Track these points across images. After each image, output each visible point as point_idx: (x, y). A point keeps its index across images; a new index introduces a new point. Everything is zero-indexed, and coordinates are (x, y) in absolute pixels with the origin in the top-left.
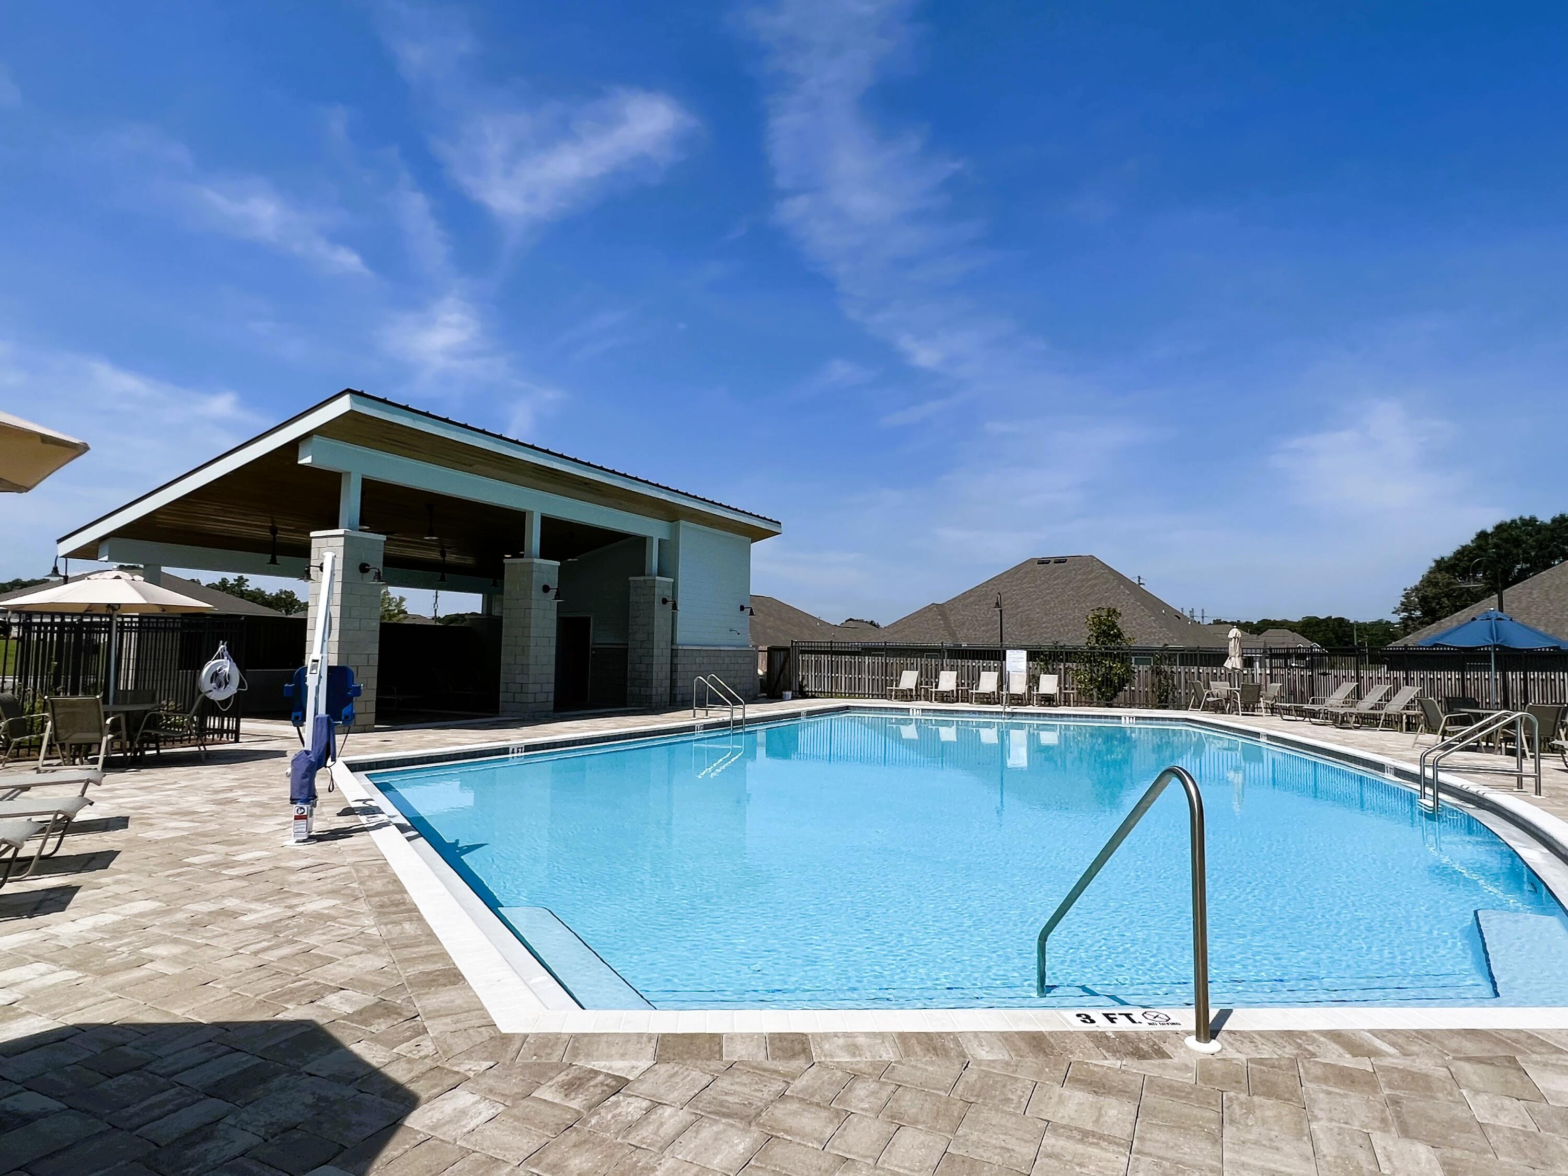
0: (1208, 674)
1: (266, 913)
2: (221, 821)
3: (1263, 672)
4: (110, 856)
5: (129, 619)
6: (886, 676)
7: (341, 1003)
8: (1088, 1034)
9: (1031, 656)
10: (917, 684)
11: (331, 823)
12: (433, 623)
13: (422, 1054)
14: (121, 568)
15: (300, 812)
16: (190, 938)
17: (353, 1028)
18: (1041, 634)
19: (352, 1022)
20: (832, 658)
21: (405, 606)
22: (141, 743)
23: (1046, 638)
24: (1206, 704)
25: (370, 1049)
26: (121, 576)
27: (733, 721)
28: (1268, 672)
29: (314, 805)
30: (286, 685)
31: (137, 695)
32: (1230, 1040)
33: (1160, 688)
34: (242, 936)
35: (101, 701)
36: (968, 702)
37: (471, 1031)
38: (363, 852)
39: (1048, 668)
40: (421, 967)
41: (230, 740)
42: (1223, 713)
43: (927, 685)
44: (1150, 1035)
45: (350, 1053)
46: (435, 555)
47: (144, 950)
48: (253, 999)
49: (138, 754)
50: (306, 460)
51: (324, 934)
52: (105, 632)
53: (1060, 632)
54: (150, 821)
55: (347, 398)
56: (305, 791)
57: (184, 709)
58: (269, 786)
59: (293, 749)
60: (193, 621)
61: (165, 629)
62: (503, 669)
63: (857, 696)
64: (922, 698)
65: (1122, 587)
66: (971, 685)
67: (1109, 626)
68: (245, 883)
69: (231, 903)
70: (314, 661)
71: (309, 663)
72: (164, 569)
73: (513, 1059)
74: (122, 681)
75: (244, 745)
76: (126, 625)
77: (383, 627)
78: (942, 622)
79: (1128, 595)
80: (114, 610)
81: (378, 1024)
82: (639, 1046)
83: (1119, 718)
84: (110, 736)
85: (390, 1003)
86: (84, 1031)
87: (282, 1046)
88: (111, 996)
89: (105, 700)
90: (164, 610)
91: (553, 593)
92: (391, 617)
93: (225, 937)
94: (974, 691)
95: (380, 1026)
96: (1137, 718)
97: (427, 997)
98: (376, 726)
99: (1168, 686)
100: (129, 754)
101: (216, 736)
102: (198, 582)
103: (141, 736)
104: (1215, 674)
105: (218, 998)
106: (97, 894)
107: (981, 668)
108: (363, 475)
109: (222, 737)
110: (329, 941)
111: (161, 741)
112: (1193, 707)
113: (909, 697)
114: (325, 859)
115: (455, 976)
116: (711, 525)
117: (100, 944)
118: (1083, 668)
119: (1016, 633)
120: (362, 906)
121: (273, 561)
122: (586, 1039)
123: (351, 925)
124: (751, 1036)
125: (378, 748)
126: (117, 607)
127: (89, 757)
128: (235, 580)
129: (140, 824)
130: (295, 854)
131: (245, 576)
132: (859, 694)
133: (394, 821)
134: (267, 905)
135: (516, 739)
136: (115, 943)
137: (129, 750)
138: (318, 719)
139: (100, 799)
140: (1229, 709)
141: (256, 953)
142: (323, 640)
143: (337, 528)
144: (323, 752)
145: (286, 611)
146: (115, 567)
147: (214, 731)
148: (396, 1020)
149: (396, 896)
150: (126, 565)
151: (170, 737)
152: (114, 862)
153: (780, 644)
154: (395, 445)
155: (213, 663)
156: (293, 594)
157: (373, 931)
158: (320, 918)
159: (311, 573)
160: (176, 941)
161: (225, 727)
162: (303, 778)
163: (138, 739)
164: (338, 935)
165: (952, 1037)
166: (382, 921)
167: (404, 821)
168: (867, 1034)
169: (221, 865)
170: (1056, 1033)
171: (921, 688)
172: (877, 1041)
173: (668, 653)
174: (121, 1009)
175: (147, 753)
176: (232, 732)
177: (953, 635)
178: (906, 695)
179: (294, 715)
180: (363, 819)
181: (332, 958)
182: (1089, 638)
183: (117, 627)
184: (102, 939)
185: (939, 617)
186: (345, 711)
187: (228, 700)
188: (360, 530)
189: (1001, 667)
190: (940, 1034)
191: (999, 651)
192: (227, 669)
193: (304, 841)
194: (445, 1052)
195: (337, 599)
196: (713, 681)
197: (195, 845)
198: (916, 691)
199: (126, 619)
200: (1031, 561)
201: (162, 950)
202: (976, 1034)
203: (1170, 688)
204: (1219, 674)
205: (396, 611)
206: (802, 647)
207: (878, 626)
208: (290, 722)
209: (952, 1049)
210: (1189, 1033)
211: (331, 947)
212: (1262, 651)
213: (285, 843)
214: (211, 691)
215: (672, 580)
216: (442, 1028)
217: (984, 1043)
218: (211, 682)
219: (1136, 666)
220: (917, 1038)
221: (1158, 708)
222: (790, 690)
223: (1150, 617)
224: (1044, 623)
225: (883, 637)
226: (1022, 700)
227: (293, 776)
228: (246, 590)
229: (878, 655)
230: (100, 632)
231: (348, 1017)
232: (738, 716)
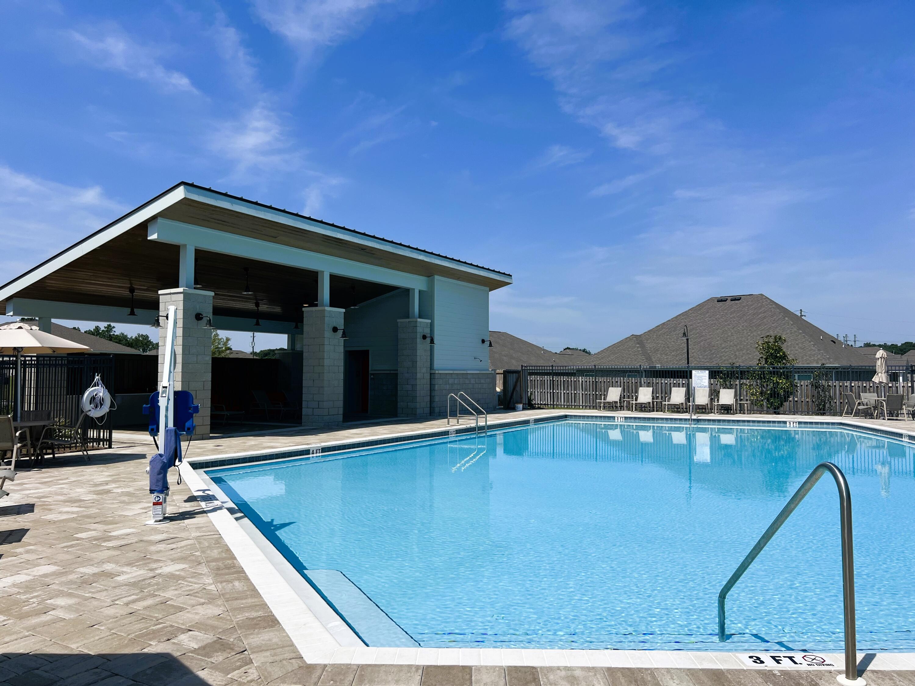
0: (859, 387)
1: (134, 574)
2: (99, 507)
3: (906, 385)
4: (22, 532)
5: (29, 358)
6: (596, 391)
7: (189, 641)
8: (759, 672)
9: (713, 374)
10: (620, 398)
11: (179, 507)
12: (251, 357)
13: (249, 679)
14: (23, 320)
15: (157, 499)
16: (80, 593)
17: (198, 659)
18: (721, 357)
19: (198, 655)
20: (553, 378)
21: (231, 344)
22: (41, 449)
23: (725, 360)
24: (857, 411)
25: (211, 675)
26: (22, 327)
27: (478, 427)
28: (910, 385)
29: (167, 494)
30: (144, 406)
31: (37, 414)
32: (873, 677)
33: (818, 398)
34: (118, 592)
35: (11, 419)
36: (661, 411)
37: (284, 662)
38: (204, 529)
39: (726, 385)
40: (247, 615)
41: (105, 446)
42: (872, 418)
43: (629, 398)
44: (808, 673)
45: (197, 678)
46: (251, 306)
47: (49, 601)
48: (125, 637)
49: (40, 458)
50: (153, 237)
51: (176, 590)
52: (13, 368)
53: (736, 355)
54: (49, 507)
55: (181, 188)
56: (160, 484)
57: (71, 424)
58: (135, 480)
59: (151, 452)
60: (76, 359)
61: (56, 365)
62: (304, 390)
63: (573, 407)
64: (625, 408)
65: (787, 319)
66: (664, 398)
67: (776, 350)
68: (118, 552)
69: (109, 567)
70: (164, 387)
71: (160, 389)
72: (53, 321)
73: (316, 683)
74: (26, 404)
75: (115, 450)
76: (28, 362)
77: (213, 359)
78: (640, 349)
79: (792, 325)
80: (18, 352)
81: (217, 656)
82: (409, 674)
83: (785, 422)
84: (19, 445)
85: (224, 641)
86: (10, 659)
87: (148, 672)
88: (27, 634)
89: (15, 418)
90: (54, 352)
91: (340, 333)
92: (220, 352)
93: (105, 592)
94: (667, 403)
95: (219, 658)
96: (800, 423)
97: (252, 637)
98: (211, 435)
99: (825, 397)
100: (33, 458)
101: (95, 444)
102: (78, 330)
103: (41, 445)
104: (865, 387)
105: (102, 636)
106: (14, 560)
107: (672, 385)
108: (195, 247)
109: (99, 444)
110: (179, 596)
111: (55, 448)
112: (847, 413)
113: (614, 408)
114: (176, 534)
115: (272, 621)
116: (458, 279)
117: (18, 596)
118: (755, 383)
119: (701, 357)
120: (203, 569)
121: (132, 313)
122: (370, 669)
123: (195, 583)
124: (494, 668)
125: (213, 451)
126: (21, 350)
127: (5, 461)
128: (105, 327)
129: (42, 509)
130: (155, 531)
131: (113, 324)
132: (575, 406)
133: (226, 505)
134: (134, 568)
135: (316, 443)
136: (28, 596)
137: (33, 455)
138: (167, 430)
139: (15, 491)
140: (877, 415)
141: (127, 604)
142: (170, 372)
143: (177, 287)
144: (172, 455)
145: (143, 350)
146: (18, 320)
147: (93, 440)
148: (230, 653)
149: (228, 561)
150: (26, 318)
151: (61, 445)
152: (25, 537)
153: (513, 368)
154: (219, 223)
155: (91, 389)
156: (148, 337)
157: (212, 587)
158: (173, 577)
159: (160, 321)
160: (70, 595)
161: (102, 437)
162: (159, 474)
163: (39, 447)
164: (187, 591)
165: (649, 672)
166: (218, 580)
167: (234, 506)
168: (583, 668)
169: (100, 539)
170: (732, 670)
171: (624, 401)
172: (591, 674)
173: (428, 376)
174: (34, 643)
175: (46, 457)
176: (106, 440)
177: (649, 359)
178: (612, 407)
179: (150, 427)
180: (203, 504)
181: (182, 608)
182: (759, 360)
183: (21, 364)
184: (19, 593)
185: (638, 345)
186: (188, 424)
187: (102, 417)
188: (195, 288)
189: (688, 384)
190: (640, 670)
191: (687, 371)
192: (101, 394)
193: (160, 521)
194: (266, 678)
195: (180, 341)
196: (462, 397)
197: (81, 525)
198: (620, 403)
199: (27, 359)
200: (711, 300)
201: (61, 601)
202: (668, 670)
203: (827, 399)
204: (868, 387)
205: (224, 349)
206: (530, 370)
207: (589, 353)
208: (148, 433)
209: (649, 681)
210: (840, 672)
211: (182, 599)
212: (905, 368)
213: (147, 523)
214: (90, 410)
215: (430, 321)
216: (263, 660)
217: (675, 677)
218: (90, 404)
219: (799, 382)
220: (621, 672)
221: (817, 414)
222: (521, 403)
223: (810, 342)
224: (723, 349)
225: (593, 361)
226: (705, 409)
227: (151, 473)
228: (114, 335)
229: (589, 376)
230: (10, 368)
231: (195, 651)
232: (482, 423)
